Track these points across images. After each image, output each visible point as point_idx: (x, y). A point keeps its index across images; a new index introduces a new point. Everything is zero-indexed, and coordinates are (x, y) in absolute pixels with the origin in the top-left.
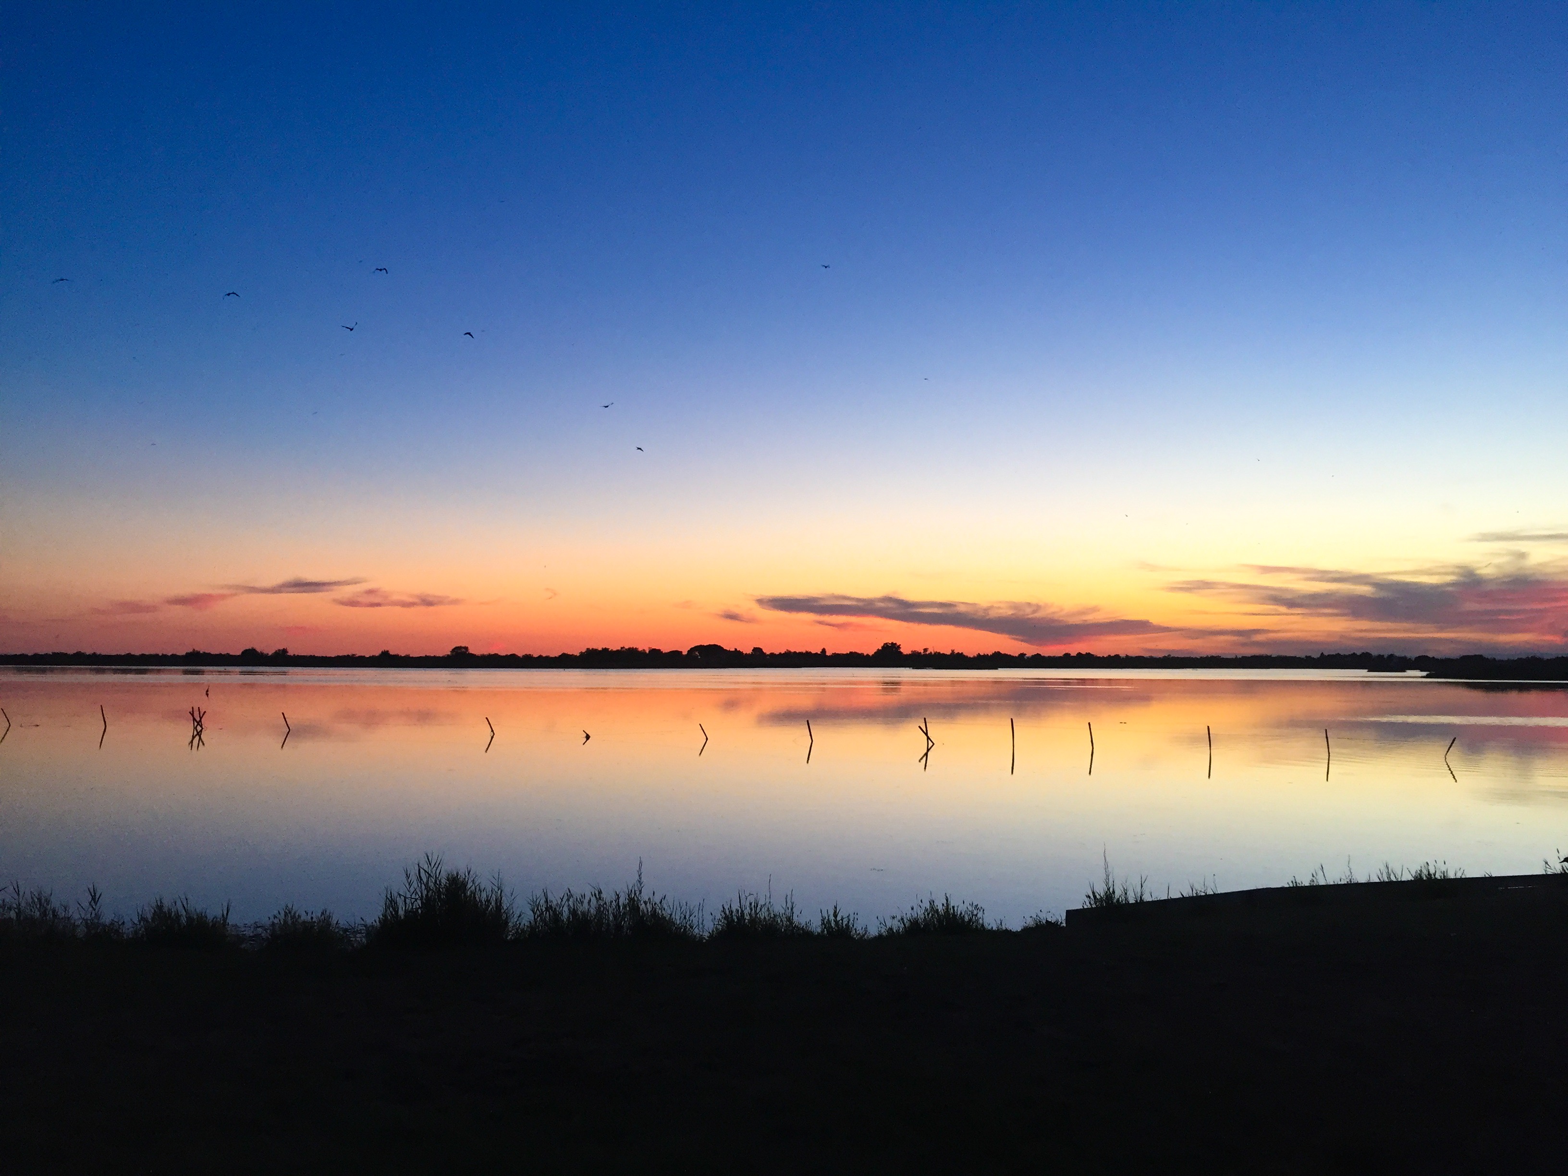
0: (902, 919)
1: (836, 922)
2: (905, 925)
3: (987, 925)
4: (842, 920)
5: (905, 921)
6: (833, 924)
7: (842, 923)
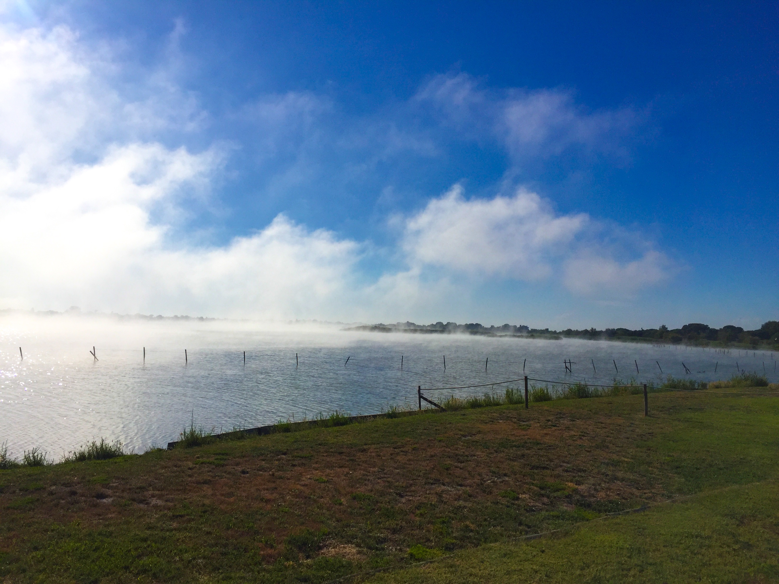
0: (75, 453)
1: (34, 457)
2: (76, 456)
3: (124, 453)
4: (38, 455)
5: (77, 453)
6: (32, 458)
7: (37, 458)
